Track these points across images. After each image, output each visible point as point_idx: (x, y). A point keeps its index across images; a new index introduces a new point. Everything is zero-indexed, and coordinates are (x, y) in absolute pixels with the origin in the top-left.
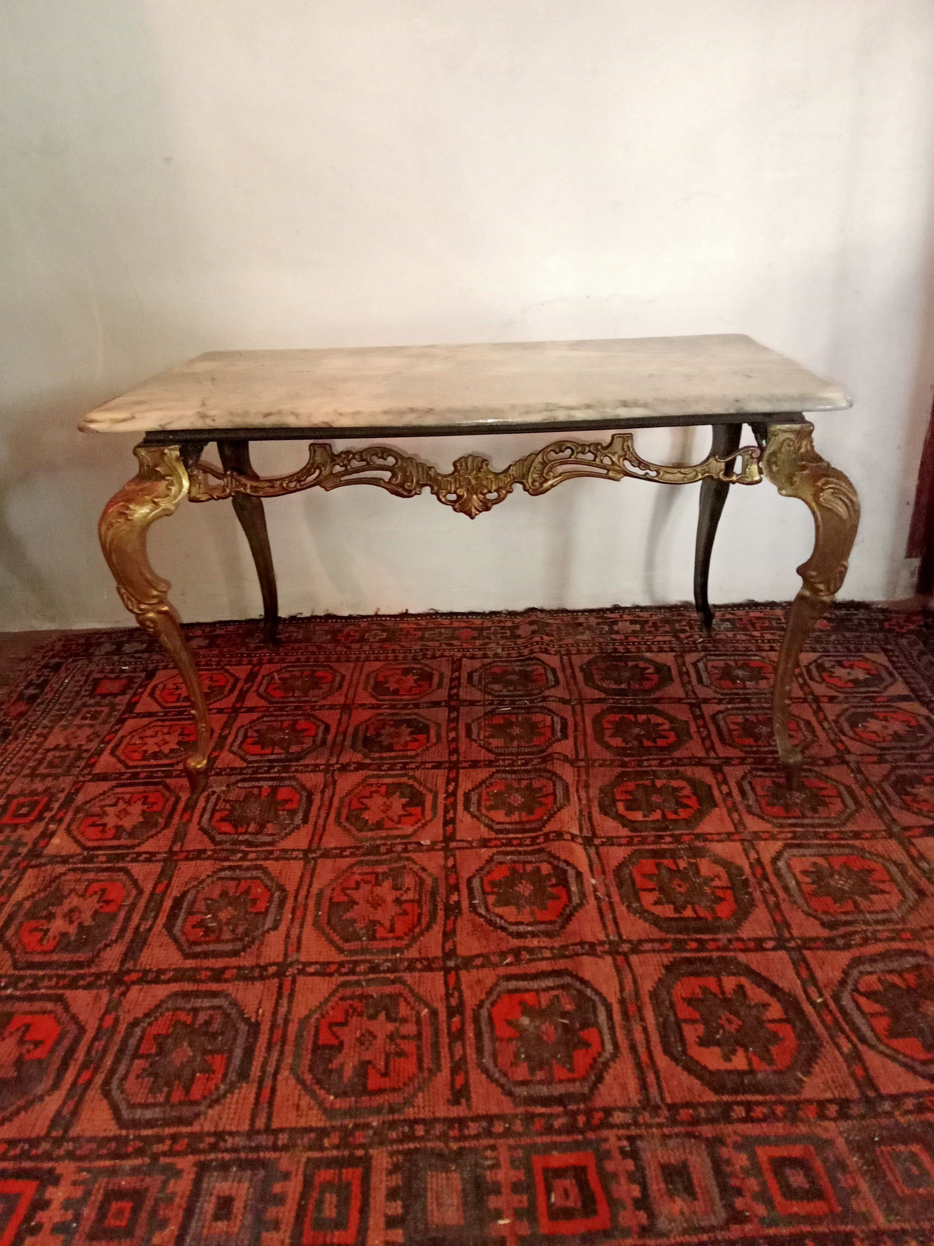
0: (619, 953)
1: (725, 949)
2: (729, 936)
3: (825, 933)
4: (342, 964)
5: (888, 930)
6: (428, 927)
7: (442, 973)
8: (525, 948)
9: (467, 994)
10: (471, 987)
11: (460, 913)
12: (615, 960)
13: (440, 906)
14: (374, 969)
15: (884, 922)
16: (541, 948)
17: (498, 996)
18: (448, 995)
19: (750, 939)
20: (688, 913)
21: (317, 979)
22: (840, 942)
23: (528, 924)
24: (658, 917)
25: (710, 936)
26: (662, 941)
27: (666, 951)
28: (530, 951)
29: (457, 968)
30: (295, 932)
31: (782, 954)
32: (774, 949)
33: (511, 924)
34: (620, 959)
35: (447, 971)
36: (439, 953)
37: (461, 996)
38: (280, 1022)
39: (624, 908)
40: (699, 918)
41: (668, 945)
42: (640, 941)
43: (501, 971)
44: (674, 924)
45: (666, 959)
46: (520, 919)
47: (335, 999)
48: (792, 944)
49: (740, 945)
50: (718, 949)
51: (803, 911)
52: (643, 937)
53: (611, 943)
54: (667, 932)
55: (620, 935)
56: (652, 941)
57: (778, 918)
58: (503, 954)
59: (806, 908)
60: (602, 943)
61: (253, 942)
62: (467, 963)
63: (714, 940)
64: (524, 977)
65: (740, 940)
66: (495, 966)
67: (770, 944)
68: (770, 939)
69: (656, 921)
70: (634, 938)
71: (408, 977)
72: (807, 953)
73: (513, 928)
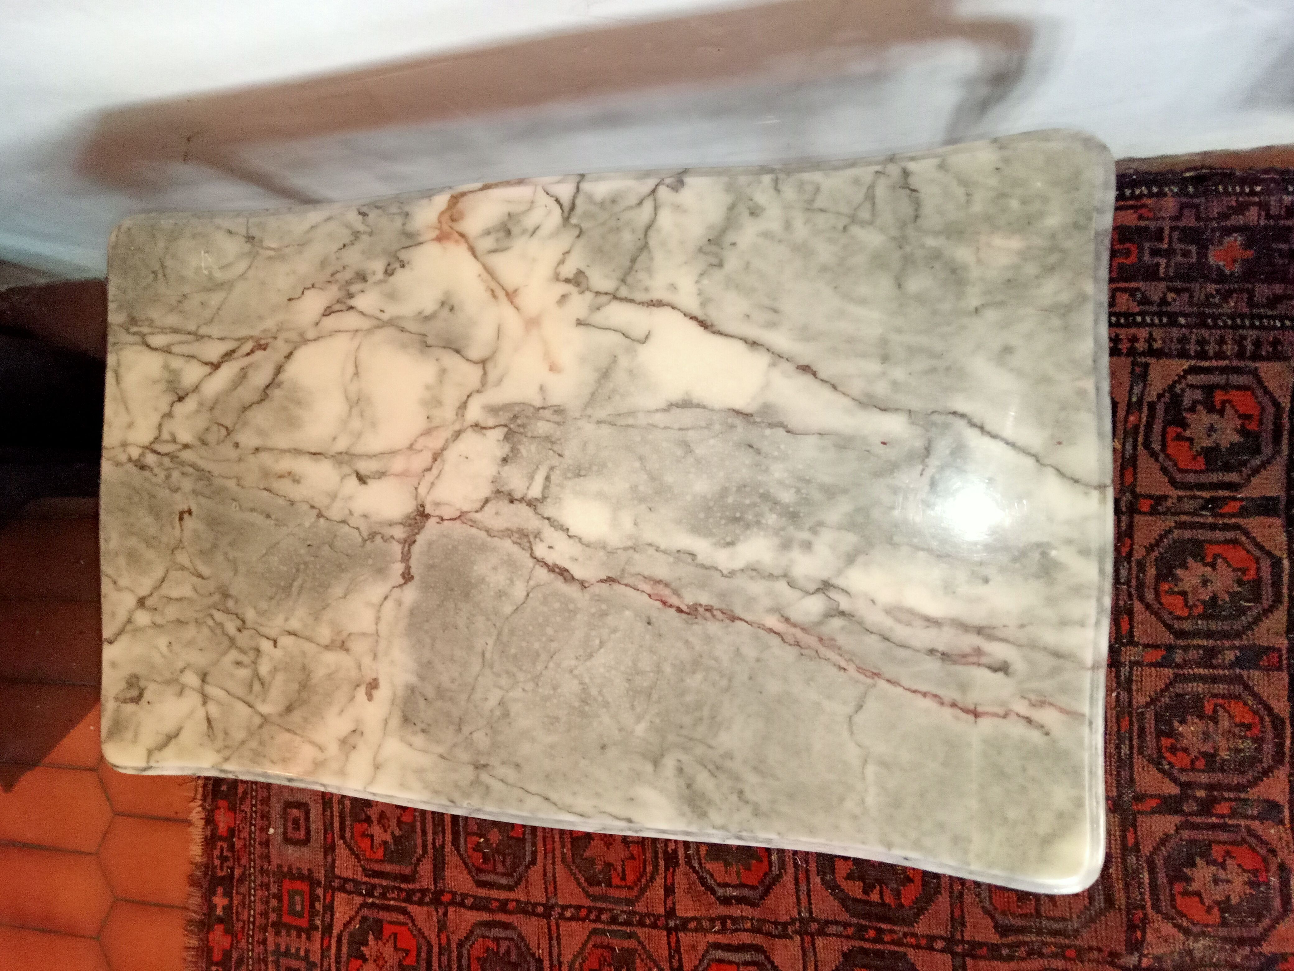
0: (807, 933)
1: (899, 943)
2: (905, 929)
3: (995, 939)
4: (590, 910)
5: (1055, 945)
6: (652, 879)
7: (665, 933)
8: (730, 917)
9: (685, 958)
10: (687, 951)
11: (677, 864)
12: (802, 940)
13: (661, 855)
14: (614, 920)
15: (1055, 933)
16: (742, 918)
17: (708, 965)
18: (671, 957)
19: (923, 936)
20: (875, 897)
21: (574, 924)
22: (1005, 952)
23: (735, 887)
24: (847, 895)
25: (889, 927)
26: (846, 925)
27: (848, 937)
28: (735, 920)
29: (676, 929)
30: (549, 868)
31: (948, 957)
32: (942, 951)
33: (719, 885)
34: (807, 939)
35: (669, 931)
36: (662, 911)
37: (680, 960)
38: (556, 963)
39: (818, 880)
40: (883, 904)
41: (850, 931)
42: (828, 923)
43: (711, 938)
44: (860, 907)
45: (846, 946)
46: (727, 880)
47: (590, 946)
48: (959, 949)
49: (913, 941)
50: (893, 942)
51: (983, 907)
52: (831, 917)
53: (801, 920)
54: (853, 915)
55: (811, 913)
56: (837, 923)
57: (957, 913)
58: (712, 920)
59: (987, 904)
60: (793, 920)
61: (520, 879)
62: (684, 925)
63: (891, 931)
64: (728, 948)
65: (914, 935)
66: (706, 931)
67: (939, 945)
68: (941, 938)
69: (844, 900)
70: (823, 917)
71: (641, 932)
72: (969, 961)
73: (720, 891)
